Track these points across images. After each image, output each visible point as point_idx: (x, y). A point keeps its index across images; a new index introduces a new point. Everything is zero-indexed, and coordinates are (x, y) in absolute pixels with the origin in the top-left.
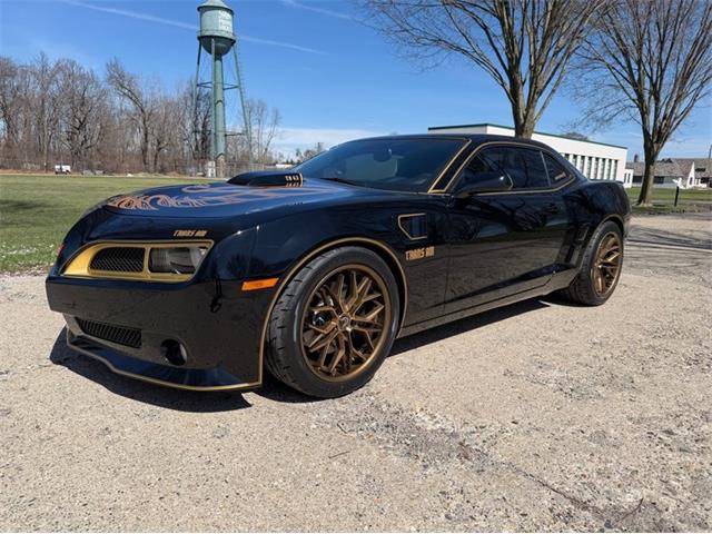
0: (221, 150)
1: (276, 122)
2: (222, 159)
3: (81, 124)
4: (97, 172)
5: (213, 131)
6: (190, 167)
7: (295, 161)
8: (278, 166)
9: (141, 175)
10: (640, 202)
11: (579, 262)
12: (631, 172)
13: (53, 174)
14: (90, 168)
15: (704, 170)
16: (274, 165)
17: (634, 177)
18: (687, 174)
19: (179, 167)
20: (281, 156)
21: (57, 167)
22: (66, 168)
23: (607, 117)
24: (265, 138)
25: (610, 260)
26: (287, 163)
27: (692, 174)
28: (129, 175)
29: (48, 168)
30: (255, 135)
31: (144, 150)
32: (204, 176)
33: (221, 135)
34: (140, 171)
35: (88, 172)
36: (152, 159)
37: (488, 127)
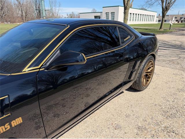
0: (44, 15)
1: (60, 6)
3: (2, 8)
5: (41, 9)
7: (67, 17)
10: (160, 29)
11: (134, 78)
12: (158, 19)
14: (6, 21)
15: (177, 18)
17: (159, 20)
18: (172, 19)
20: (63, 16)
23: (152, 3)
24: (57, 11)
25: (149, 71)
27: (174, 19)
28: (18, 23)
30: (54, 10)
31: (22, 16)
33: (44, 11)
34: (21, 22)
35: (6, 23)
36: (25, 18)
37: (119, 7)
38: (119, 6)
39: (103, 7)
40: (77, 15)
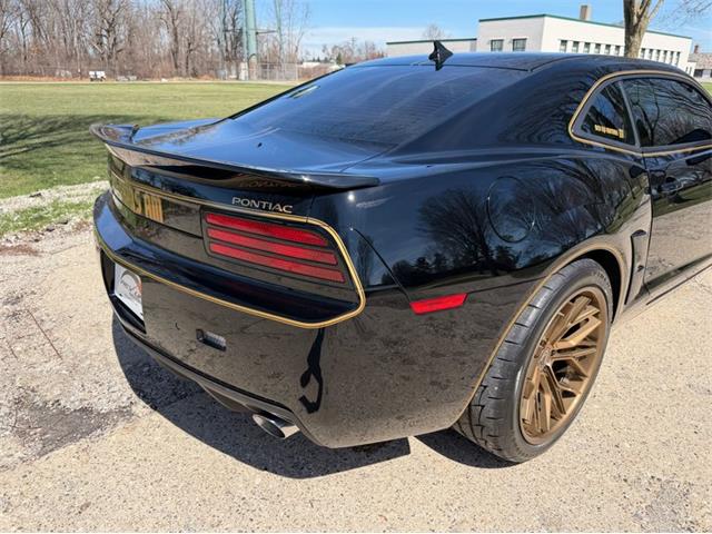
0: (253, 50)
1: (306, 17)
2: (254, 59)
3: (110, 25)
4: (131, 78)
5: (244, 29)
6: (223, 69)
7: (322, 58)
8: (305, 65)
9: (175, 80)
12: (693, 65)
13: (88, 82)
14: (124, 73)
16: (302, 63)
17: (696, 71)
19: (212, 69)
20: (308, 53)
21: (92, 73)
22: (101, 74)
24: (296, 34)
26: (314, 61)
28: (164, 80)
29: (83, 75)
30: (285, 32)
31: (175, 53)
32: (237, 79)
33: (252, 33)
34: (172, 76)
35: (122, 78)
36: (183, 62)
37: (546, 18)
38: (544, 16)
39: (481, 21)
40: (359, 50)
